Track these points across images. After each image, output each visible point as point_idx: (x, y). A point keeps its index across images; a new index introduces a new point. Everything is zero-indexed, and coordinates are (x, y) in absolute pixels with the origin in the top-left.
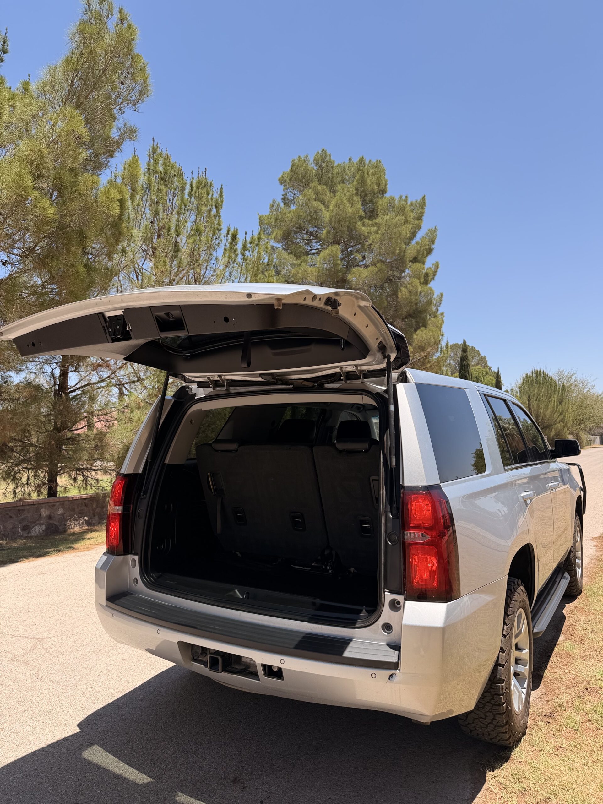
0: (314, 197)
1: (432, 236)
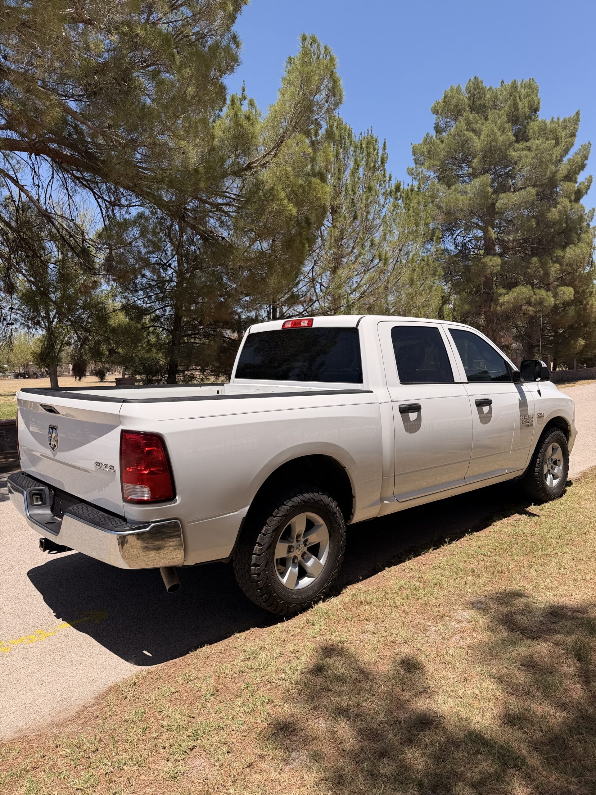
0: (466, 127)
1: (585, 152)
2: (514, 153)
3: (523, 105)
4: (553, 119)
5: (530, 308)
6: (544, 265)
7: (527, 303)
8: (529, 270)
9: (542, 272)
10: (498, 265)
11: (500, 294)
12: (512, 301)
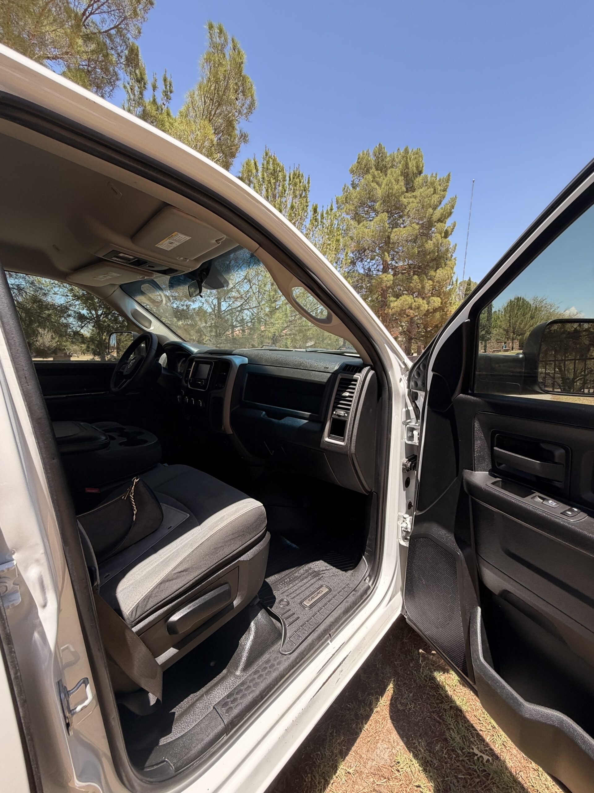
0: (372, 179)
1: (453, 203)
2: (404, 200)
3: (412, 164)
4: (432, 174)
5: (411, 311)
6: (422, 281)
7: (409, 308)
8: (411, 284)
9: (420, 286)
10: (391, 280)
11: (391, 301)
12: (399, 306)
